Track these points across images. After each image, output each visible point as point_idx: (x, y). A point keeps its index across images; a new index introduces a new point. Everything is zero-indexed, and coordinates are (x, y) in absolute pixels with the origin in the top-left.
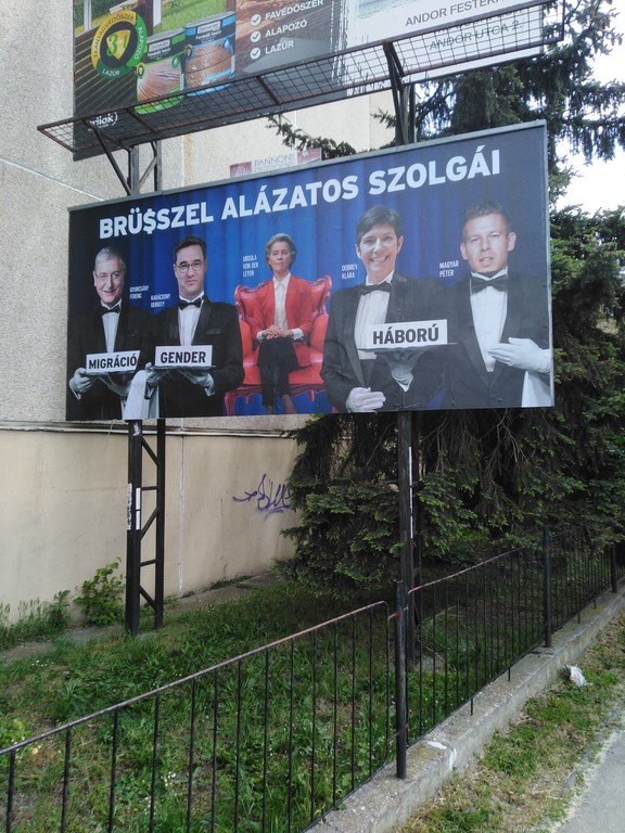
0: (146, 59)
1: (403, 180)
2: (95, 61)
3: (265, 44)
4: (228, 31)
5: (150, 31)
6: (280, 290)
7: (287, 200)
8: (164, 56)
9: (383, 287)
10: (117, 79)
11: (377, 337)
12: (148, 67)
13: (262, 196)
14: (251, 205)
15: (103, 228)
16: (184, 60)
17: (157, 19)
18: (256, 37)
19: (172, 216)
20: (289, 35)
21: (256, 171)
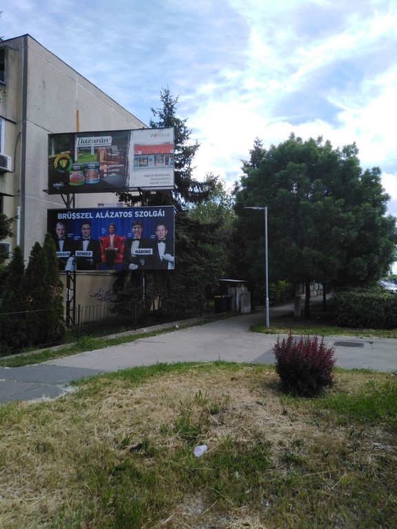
0: (73, 170)
1: (143, 214)
2: (56, 167)
3: (108, 173)
4: (97, 167)
5: (74, 162)
6: (112, 238)
7: (114, 215)
8: (78, 170)
9: (138, 240)
10: (63, 173)
11: (136, 252)
12: (73, 172)
13: (107, 213)
14: (104, 215)
15: (59, 216)
16: (84, 173)
17: (76, 159)
18: (105, 171)
19: (81, 215)
20: (115, 172)
21: (105, 206)
